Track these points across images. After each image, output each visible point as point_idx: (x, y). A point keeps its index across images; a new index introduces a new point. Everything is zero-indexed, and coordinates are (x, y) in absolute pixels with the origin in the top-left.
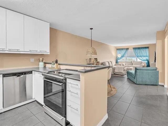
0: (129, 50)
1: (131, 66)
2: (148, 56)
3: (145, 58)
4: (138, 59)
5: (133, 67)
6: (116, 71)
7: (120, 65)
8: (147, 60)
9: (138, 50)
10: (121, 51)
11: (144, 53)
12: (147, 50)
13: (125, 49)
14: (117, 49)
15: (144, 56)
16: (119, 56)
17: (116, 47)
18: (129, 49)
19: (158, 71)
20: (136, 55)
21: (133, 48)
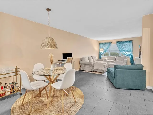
0: (112, 45)
1: (114, 62)
2: (132, 51)
3: (128, 53)
5: (115, 62)
6: (95, 68)
7: (103, 60)
8: (131, 55)
9: (121, 44)
10: (104, 45)
11: (128, 47)
12: (131, 44)
13: (107, 43)
14: (100, 44)
15: (128, 51)
16: (102, 51)
17: (99, 41)
18: (112, 43)
19: (145, 71)
20: (119, 49)
21: (116, 42)
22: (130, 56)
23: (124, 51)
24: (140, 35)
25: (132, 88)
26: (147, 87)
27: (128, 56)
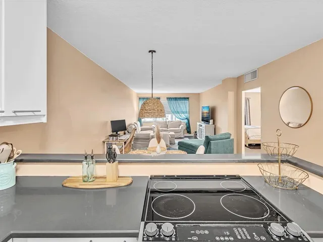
2: (188, 112)
3: (183, 116)
4: (174, 117)
8: (187, 118)
9: (175, 102)
11: (183, 107)
12: (187, 102)
14: (140, 98)
15: (183, 113)
17: (138, 94)
18: (161, 99)
20: (171, 109)
21: (167, 98)
23: (178, 113)
27: (184, 121)
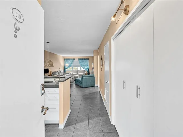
0: (75, 61)
2: (88, 66)
3: (86, 67)
4: (82, 68)
5: (78, 75)
7: (68, 74)
9: (82, 61)
10: (68, 61)
11: (86, 63)
12: (88, 61)
13: (71, 59)
14: (65, 59)
16: (67, 65)
17: (64, 57)
19: (95, 77)
20: (80, 64)
21: (78, 59)
22: (87, 70)
23: (84, 66)
24: (92, 55)
25: (90, 86)
26: (96, 85)
27: (86, 70)
